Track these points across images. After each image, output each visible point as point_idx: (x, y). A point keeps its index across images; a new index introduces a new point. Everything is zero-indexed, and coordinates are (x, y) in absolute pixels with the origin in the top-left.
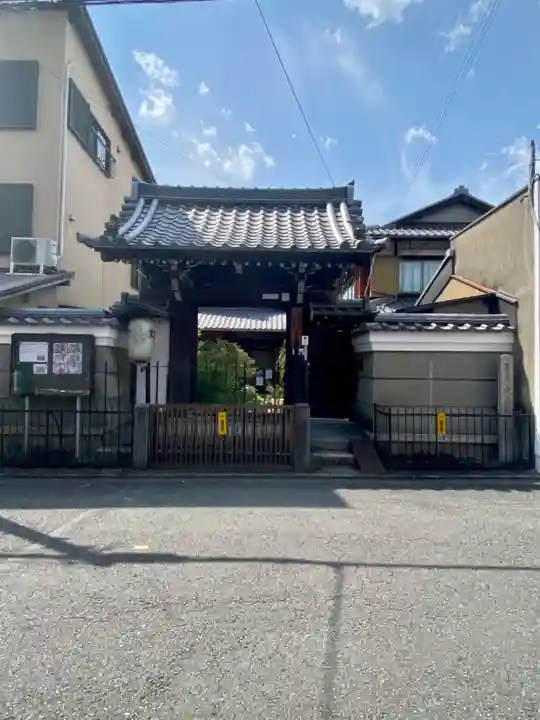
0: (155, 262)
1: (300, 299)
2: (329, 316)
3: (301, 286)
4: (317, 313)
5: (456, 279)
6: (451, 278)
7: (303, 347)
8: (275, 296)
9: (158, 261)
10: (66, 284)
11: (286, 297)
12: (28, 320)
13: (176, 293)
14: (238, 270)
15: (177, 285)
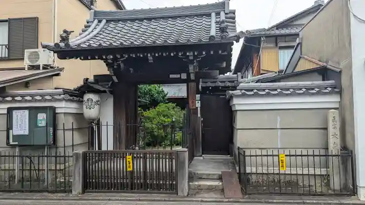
1: (192, 77)
2: (212, 87)
3: (191, 68)
4: (204, 85)
5: (304, 58)
6: (300, 57)
7: (197, 108)
10: (58, 75)
11: (184, 76)
12: (26, 98)
13: (113, 77)
14: (150, 60)
15: (112, 72)
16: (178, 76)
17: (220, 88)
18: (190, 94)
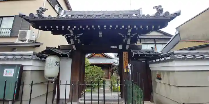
1: (127, 48)
2: (141, 55)
4: (136, 53)
6: (180, 41)
11: (121, 47)
13: (73, 46)
14: (100, 35)
15: (73, 42)
16: (116, 47)
17: (139, 55)
18: (124, 59)
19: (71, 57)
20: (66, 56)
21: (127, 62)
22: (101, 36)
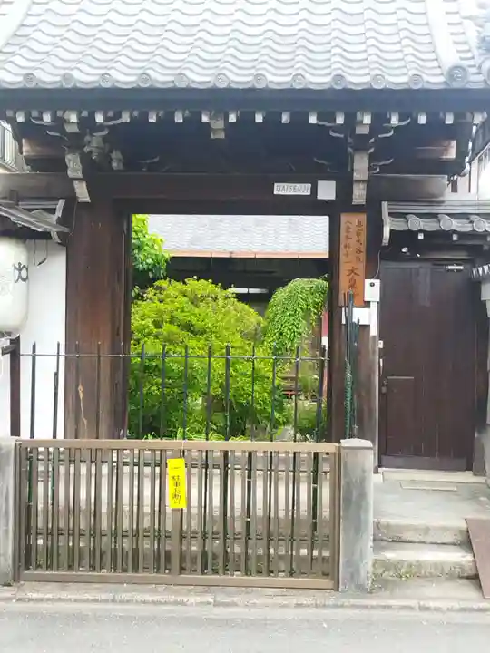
0: (28, 116)
1: (359, 194)
2: (427, 233)
3: (361, 167)
4: (400, 225)
7: (367, 304)
8: (303, 190)
9: (35, 113)
11: (327, 191)
13: (76, 184)
14: (215, 131)
15: (79, 166)
18: (342, 246)
19: (65, 242)
20: (46, 236)
21: (361, 267)
22: (222, 135)
